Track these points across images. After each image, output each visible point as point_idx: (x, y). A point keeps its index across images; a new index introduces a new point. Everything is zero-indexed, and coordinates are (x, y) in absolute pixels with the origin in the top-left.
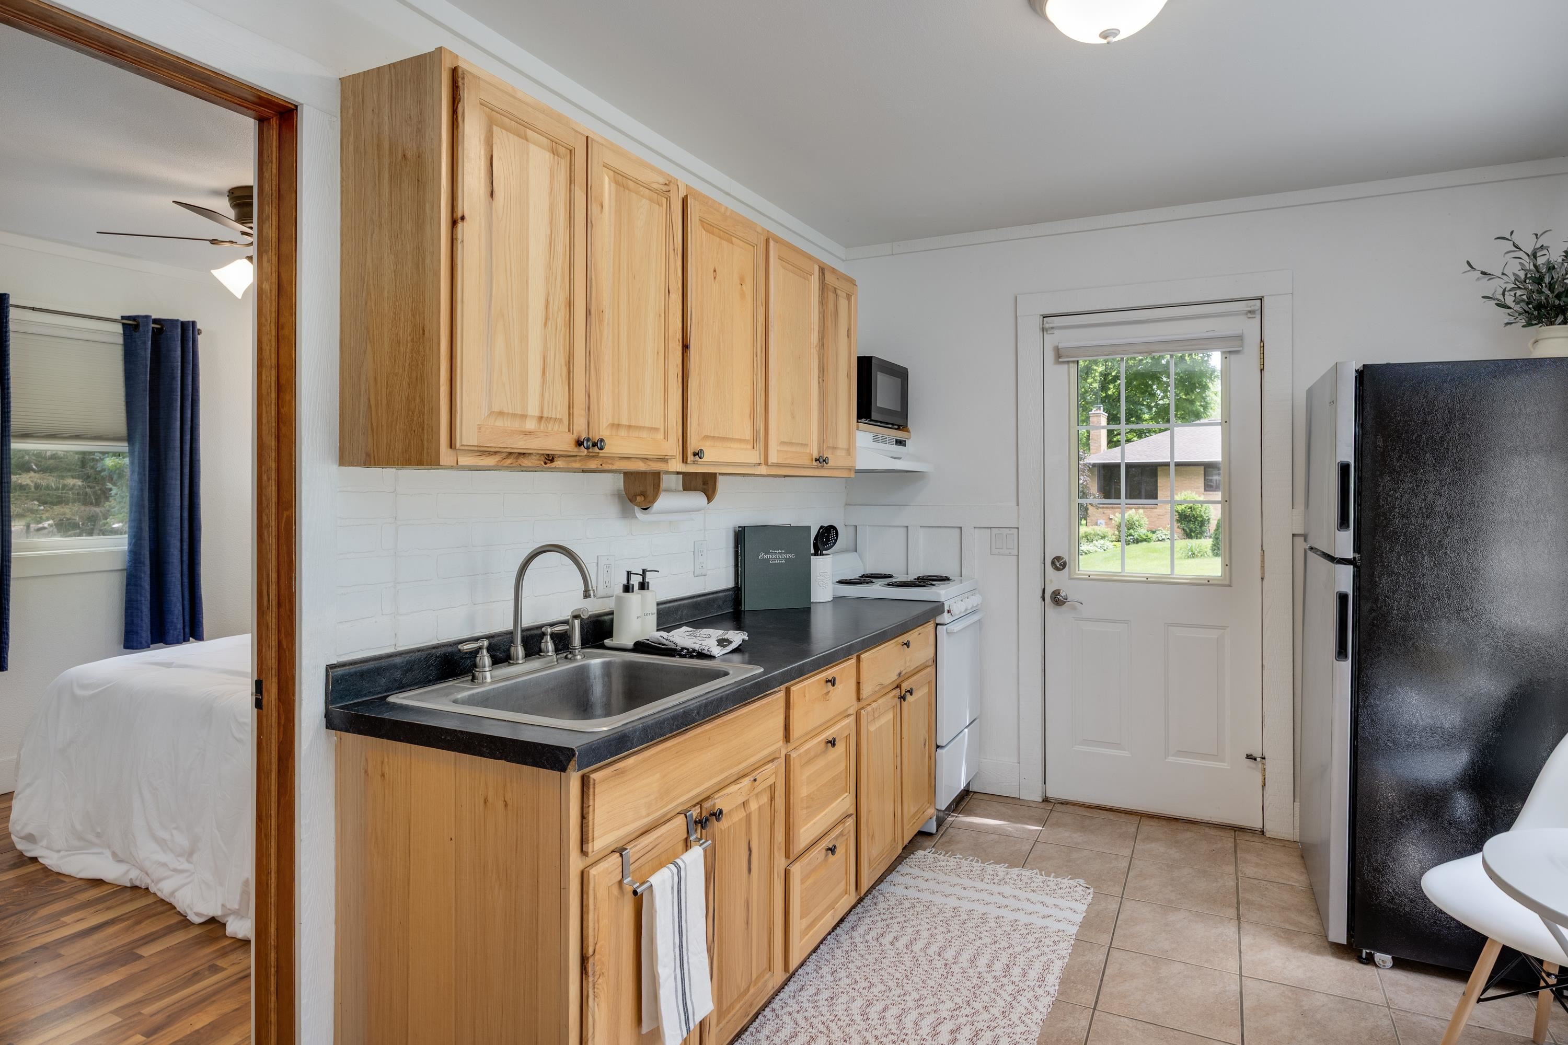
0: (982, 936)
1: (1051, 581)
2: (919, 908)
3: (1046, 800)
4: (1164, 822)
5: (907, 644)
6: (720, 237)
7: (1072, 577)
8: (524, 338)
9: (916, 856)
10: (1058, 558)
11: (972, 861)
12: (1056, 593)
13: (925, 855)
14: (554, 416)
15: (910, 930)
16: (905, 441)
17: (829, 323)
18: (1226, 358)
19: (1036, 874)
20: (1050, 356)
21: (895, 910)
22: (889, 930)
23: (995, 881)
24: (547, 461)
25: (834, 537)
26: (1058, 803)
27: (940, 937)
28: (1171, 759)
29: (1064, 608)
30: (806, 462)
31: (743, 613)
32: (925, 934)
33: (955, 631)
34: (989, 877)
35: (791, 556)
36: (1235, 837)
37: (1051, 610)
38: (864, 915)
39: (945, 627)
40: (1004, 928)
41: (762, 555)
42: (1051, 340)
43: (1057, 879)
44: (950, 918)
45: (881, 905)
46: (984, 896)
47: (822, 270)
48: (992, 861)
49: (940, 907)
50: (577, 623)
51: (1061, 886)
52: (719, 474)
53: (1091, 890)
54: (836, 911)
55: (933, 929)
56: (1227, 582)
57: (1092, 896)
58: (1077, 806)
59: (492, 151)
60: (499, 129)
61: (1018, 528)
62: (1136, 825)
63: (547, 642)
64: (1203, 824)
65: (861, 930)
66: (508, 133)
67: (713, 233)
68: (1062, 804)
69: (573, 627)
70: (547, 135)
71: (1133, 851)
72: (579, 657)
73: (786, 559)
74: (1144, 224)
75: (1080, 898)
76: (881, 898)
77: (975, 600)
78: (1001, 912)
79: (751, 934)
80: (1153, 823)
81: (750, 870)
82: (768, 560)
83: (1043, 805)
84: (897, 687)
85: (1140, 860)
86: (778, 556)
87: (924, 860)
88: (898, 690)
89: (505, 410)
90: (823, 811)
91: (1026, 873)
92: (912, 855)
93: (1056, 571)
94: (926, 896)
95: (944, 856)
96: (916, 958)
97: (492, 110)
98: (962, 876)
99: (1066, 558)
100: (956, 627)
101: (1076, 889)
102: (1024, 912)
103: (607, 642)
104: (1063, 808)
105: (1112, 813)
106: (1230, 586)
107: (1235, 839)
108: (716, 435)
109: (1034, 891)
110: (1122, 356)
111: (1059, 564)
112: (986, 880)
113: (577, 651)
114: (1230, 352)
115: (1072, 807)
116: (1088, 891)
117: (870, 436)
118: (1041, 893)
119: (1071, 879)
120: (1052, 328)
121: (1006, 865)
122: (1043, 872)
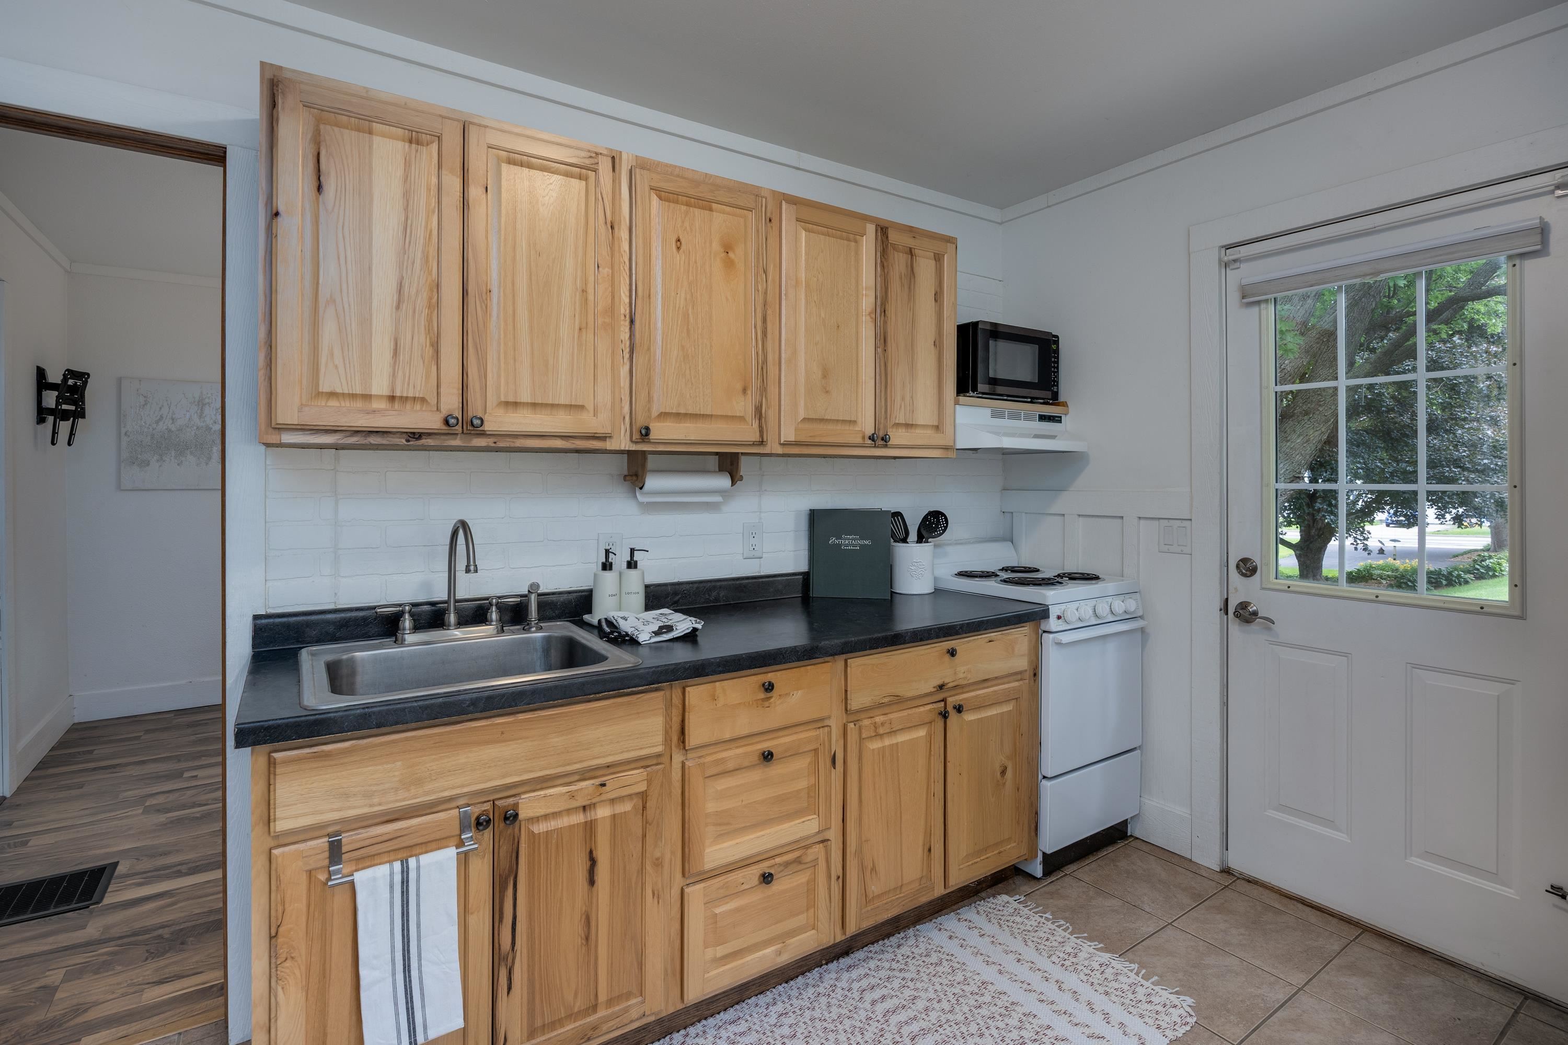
0: (987, 1033)
1: (1236, 589)
2: (945, 968)
3: (1226, 871)
4: (1398, 950)
5: (952, 653)
6: (687, 205)
7: (1264, 586)
8: (366, 322)
9: (995, 901)
10: (1245, 561)
11: (1059, 926)
12: (1244, 605)
13: (1008, 902)
14: (411, 395)
15: (907, 993)
16: (1061, 417)
17: (895, 286)
18: (1514, 265)
19: (1131, 971)
20: (1234, 297)
21: (914, 961)
22: (886, 984)
23: (1067, 963)
24: (410, 439)
25: (943, 524)
26: (1244, 879)
27: (933, 1015)
28: (1416, 861)
29: (1253, 627)
30: (859, 440)
31: (811, 599)
32: (921, 1004)
33: (1064, 642)
34: (1062, 955)
35: (867, 542)
36: (1520, 1007)
37: (1235, 628)
38: (874, 956)
39: (1051, 636)
40: (1023, 1033)
41: (833, 540)
42: (1235, 277)
43: (1154, 988)
44: (968, 994)
45: (905, 950)
46: (1035, 979)
47: (883, 230)
48: (1086, 935)
49: (969, 974)
50: (533, 597)
51: (1153, 999)
52: (742, 453)
53: (1192, 1020)
54: (785, 946)
55: (935, 1002)
56: (1517, 613)
57: (1188, 1028)
58: (1269, 889)
59: (319, 148)
60: (328, 127)
61: (1191, 520)
62: (1346, 941)
63: (492, 612)
64: (1469, 971)
65: (854, 974)
66: (342, 129)
67: (677, 202)
68: (1249, 882)
69: (529, 601)
70: (401, 126)
71: (1311, 980)
72: (534, 629)
73: (861, 546)
74: (1369, 93)
75: (1167, 1026)
76: (912, 941)
77: (1131, 605)
78: (1037, 1008)
79: (596, 951)
80: (1378, 945)
81: (592, 882)
82: (840, 545)
83: (1217, 877)
84: (943, 701)
85: (1312, 996)
86: (850, 542)
87: (1001, 908)
88: (942, 704)
89: (339, 390)
90: (760, 831)
91: (1118, 964)
92: (991, 898)
93: (1242, 577)
94: (962, 955)
95: (1030, 910)
96: (882, 1033)
97: (322, 110)
98: (1030, 943)
99: (1257, 560)
100: (1066, 638)
101: (1172, 1010)
102: (1069, 1019)
103: (586, 617)
104: (1248, 887)
105: (1318, 913)
106: (1522, 617)
107: (1516, 1012)
108: (682, 411)
109: (1107, 993)
110: (1339, 283)
111: (1247, 568)
112: (1054, 958)
113: (533, 623)
114: (1523, 256)
115: (1261, 889)
116: (1189, 1019)
117: (988, 412)
118: (1115, 999)
119: (1177, 993)
120: (1235, 261)
121: (1101, 945)
122: (1144, 971)
